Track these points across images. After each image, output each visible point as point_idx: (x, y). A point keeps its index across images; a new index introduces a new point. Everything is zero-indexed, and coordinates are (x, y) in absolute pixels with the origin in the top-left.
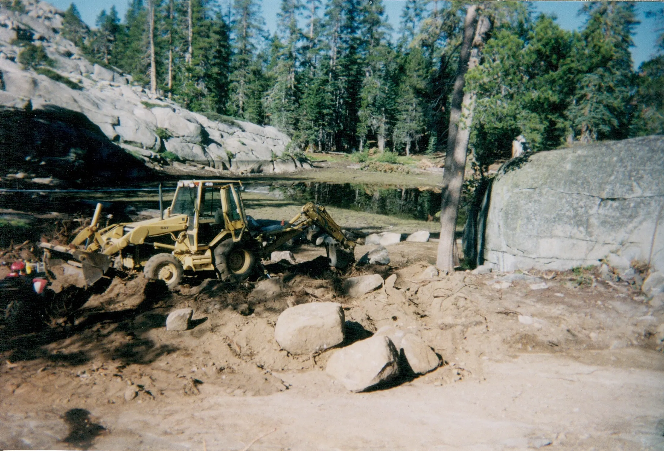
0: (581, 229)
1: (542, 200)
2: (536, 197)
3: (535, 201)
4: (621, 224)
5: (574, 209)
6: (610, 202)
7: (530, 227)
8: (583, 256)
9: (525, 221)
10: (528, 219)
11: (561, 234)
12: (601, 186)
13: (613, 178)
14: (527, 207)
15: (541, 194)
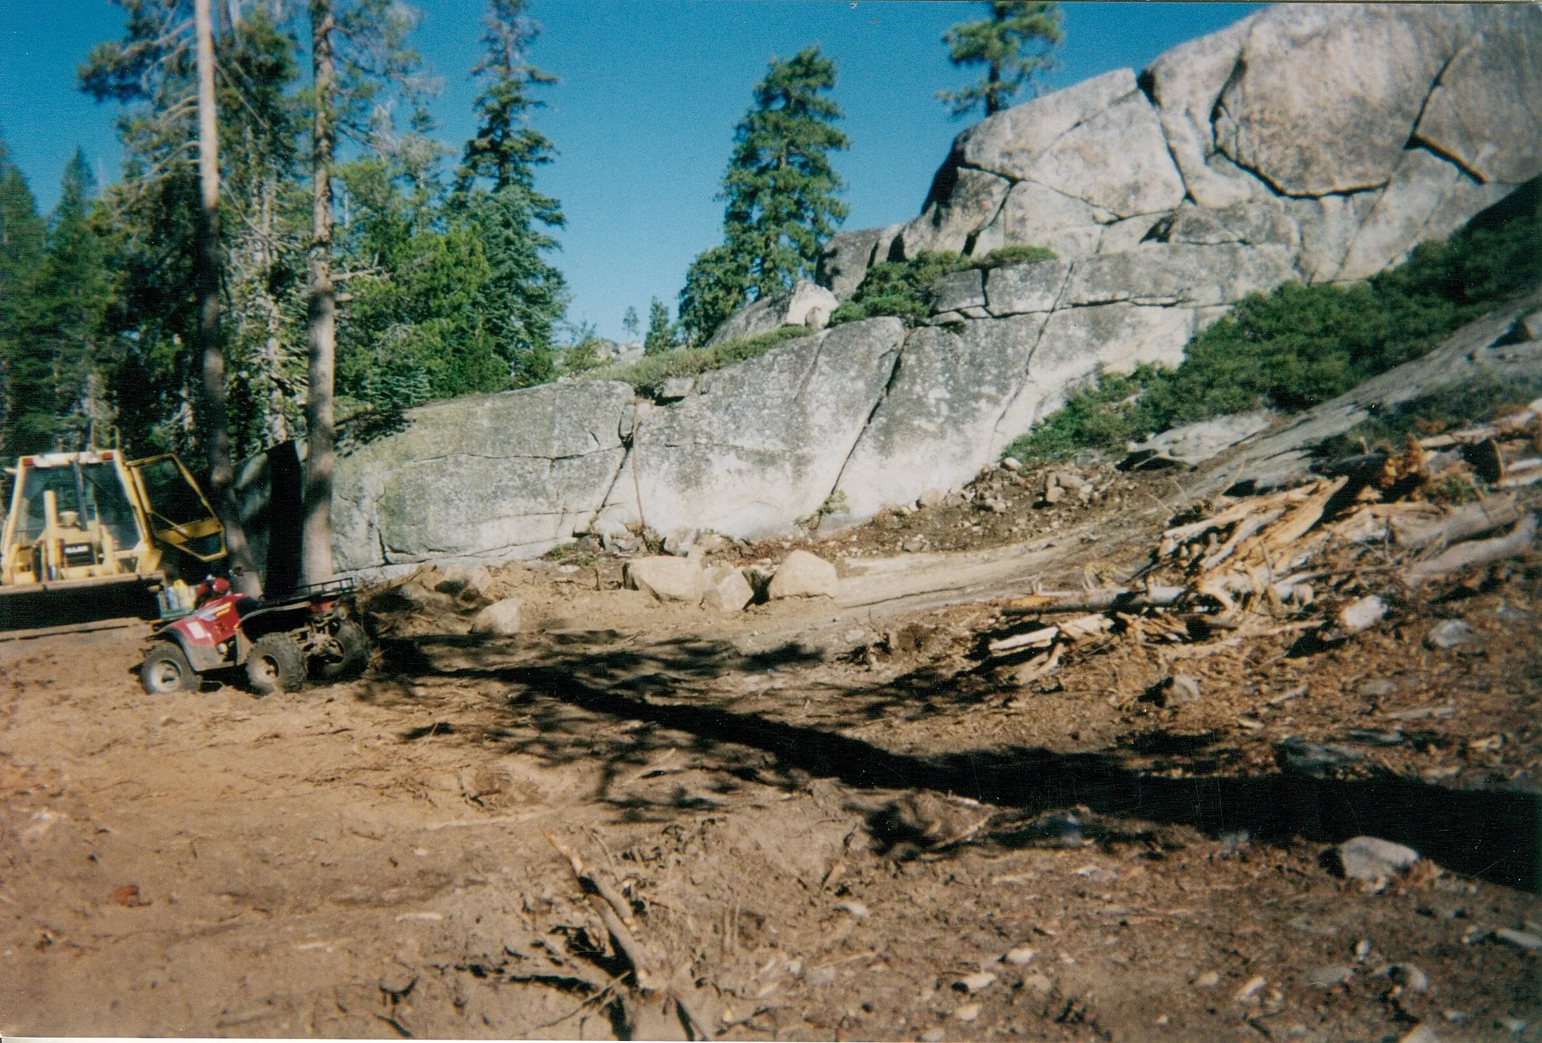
0: (541, 500)
1: (462, 471)
2: (451, 469)
3: (451, 475)
4: (594, 485)
5: (520, 476)
6: (566, 462)
7: (453, 512)
8: (552, 533)
9: (442, 505)
10: (448, 501)
11: (511, 512)
12: (546, 442)
13: (557, 431)
14: (440, 484)
15: (458, 463)
